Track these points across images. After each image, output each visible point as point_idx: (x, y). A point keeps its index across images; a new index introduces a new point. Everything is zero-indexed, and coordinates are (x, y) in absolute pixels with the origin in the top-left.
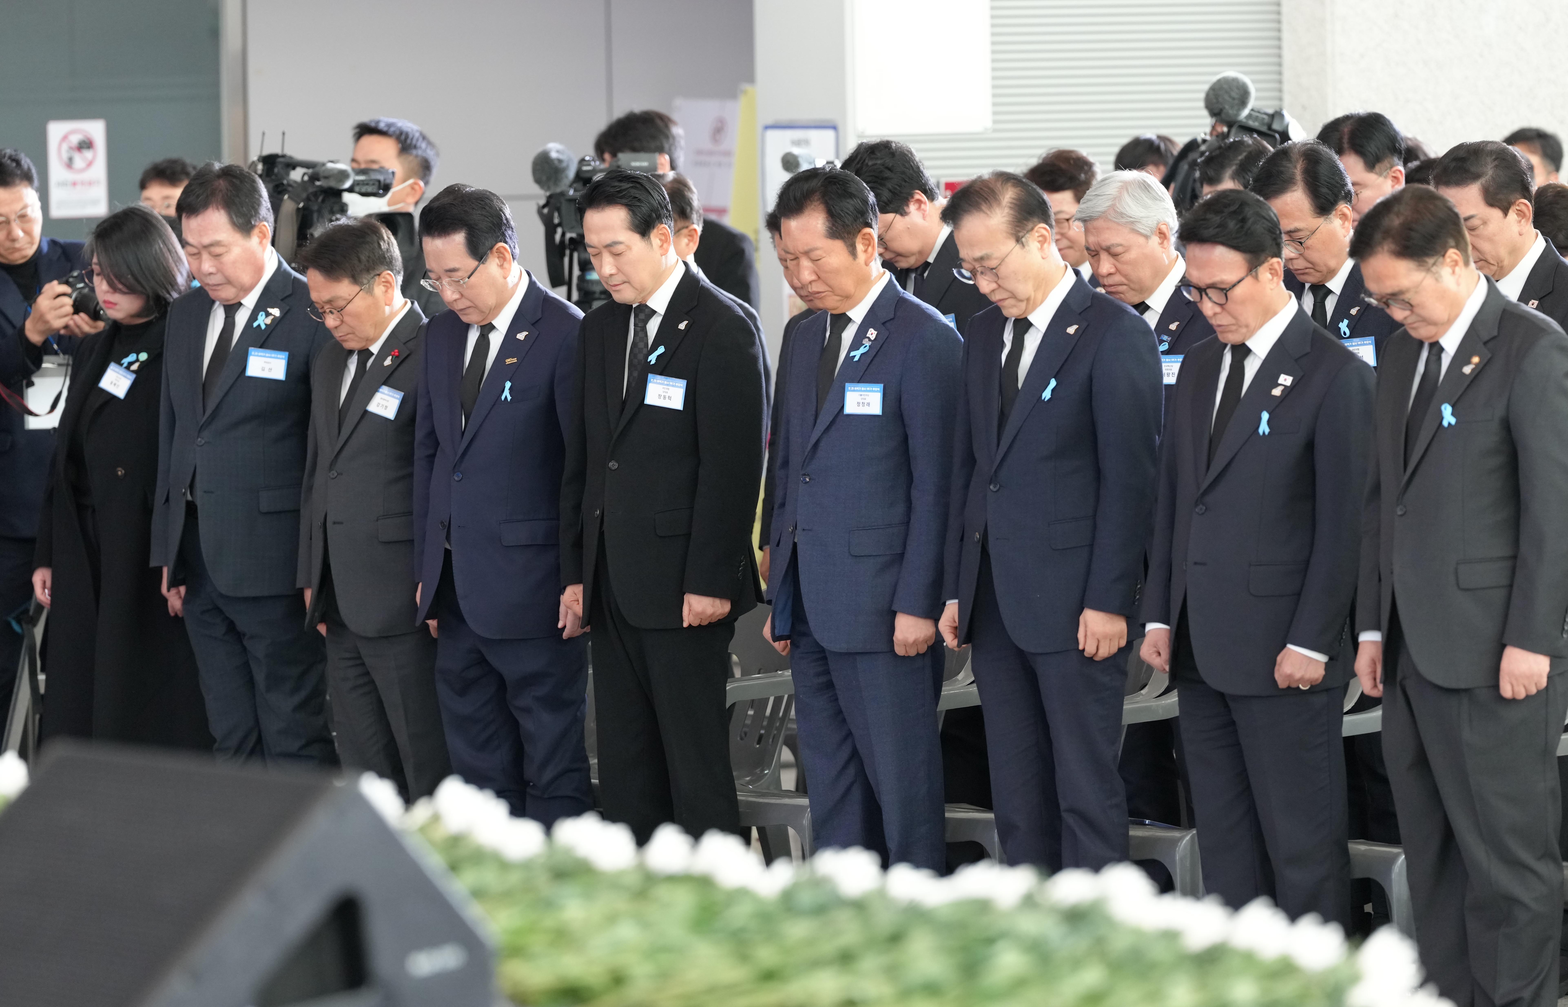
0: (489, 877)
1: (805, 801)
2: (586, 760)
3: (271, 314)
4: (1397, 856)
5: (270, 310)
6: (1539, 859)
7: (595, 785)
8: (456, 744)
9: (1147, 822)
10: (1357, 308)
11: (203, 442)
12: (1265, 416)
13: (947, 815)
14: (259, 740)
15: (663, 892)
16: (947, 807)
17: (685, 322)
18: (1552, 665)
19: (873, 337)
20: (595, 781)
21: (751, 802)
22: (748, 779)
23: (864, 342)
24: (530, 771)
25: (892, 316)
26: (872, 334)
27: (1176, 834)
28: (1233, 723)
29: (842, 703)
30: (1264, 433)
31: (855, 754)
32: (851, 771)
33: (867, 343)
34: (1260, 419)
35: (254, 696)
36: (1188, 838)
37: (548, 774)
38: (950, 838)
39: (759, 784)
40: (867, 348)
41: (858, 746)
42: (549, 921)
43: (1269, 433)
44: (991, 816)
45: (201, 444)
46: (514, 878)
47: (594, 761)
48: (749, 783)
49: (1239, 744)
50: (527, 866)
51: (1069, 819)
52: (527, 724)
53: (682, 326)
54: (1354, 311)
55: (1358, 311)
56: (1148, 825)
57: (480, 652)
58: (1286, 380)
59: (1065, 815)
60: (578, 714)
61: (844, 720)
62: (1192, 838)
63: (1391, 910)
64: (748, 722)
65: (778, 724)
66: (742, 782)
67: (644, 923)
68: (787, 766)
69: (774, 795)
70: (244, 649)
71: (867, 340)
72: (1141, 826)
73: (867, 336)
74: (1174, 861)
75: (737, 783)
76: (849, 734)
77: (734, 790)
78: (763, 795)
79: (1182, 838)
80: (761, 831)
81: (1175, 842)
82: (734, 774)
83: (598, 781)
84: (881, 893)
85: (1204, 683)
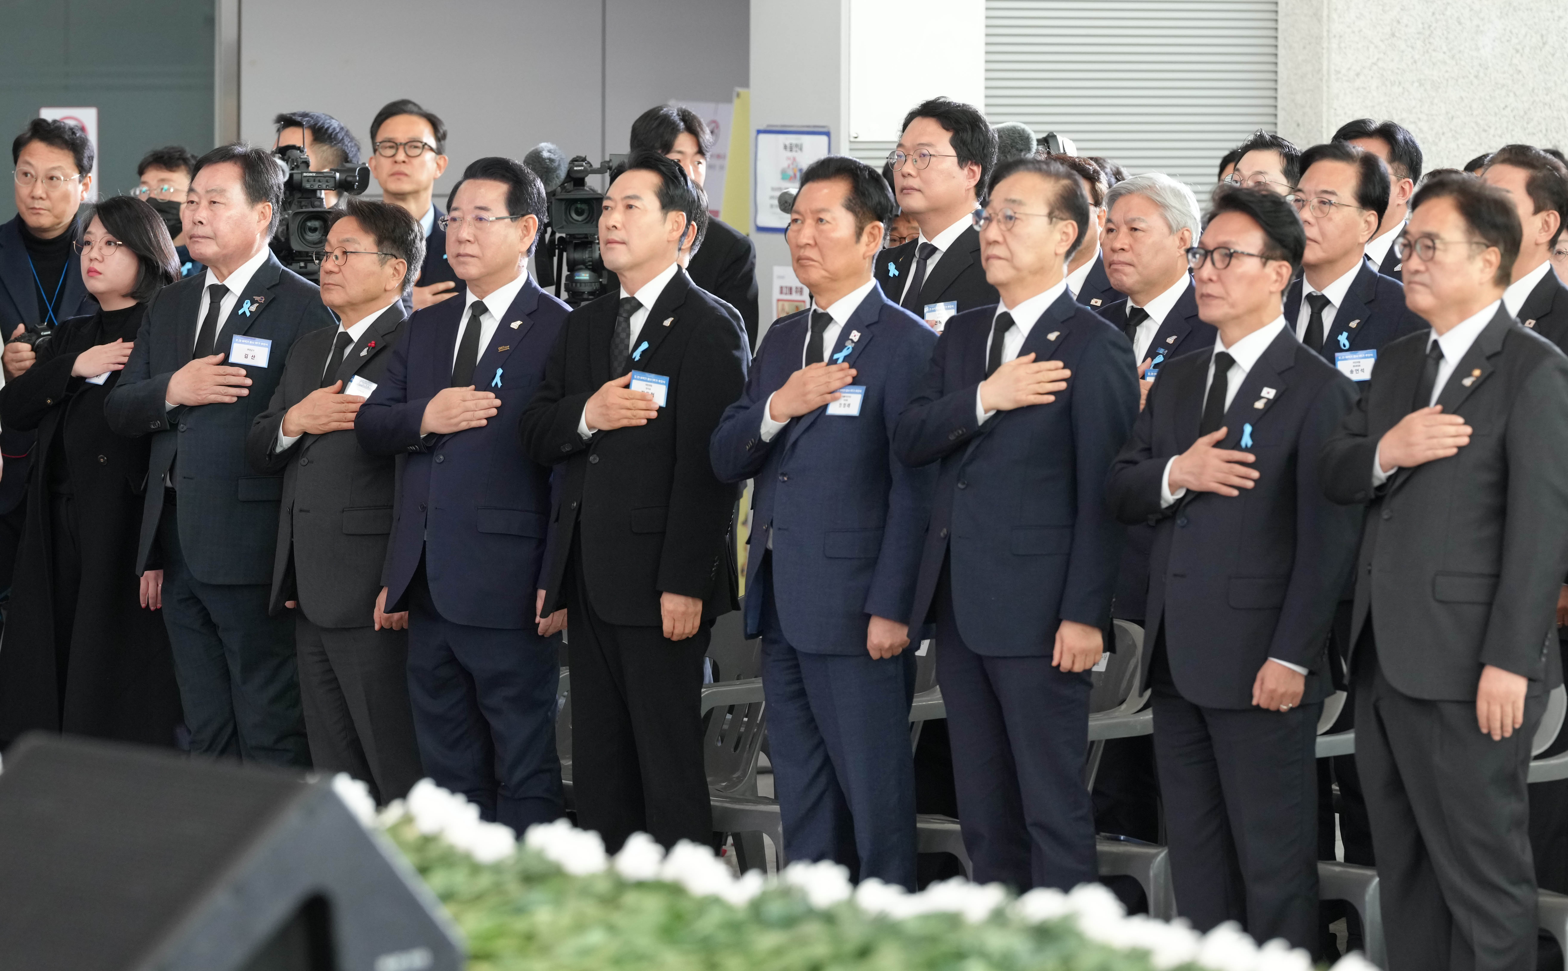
0: (459, 879)
1: (776, 808)
2: (557, 760)
3: (257, 302)
4: (1371, 878)
5: (256, 298)
6: (1514, 883)
7: (567, 786)
8: (427, 742)
9: (1122, 837)
10: (1357, 321)
11: (185, 428)
12: (1248, 429)
13: (919, 825)
14: (235, 732)
15: (631, 898)
16: (919, 817)
17: (671, 319)
18: (1529, 688)
19: (856, 339)
20: (567, 782)
21: (726, 808)
22: (724, 784)
23: (846, 344)
24: (501, 771)
25: (876, 319)
26: (855, 335)
27: (1152, 851)
28: (1208, 738)
29: (814, 710)
30: (1246, 446)
31: (827, 761)
32: (823, 780)
33: (850, 346)
34: (1242, 432)
35: (230, 688)
36: (1162, 855)
37: (519, 774)
38: (922, 849)
39: (735, 789)
40: (850, 350)
41: (831, 754)
42: (520, 925)
43: (1252, 446)
44: (957, 827)
45: (183, 430)
46: (484, 881)
47: (567, 763)
48: (725, 788)
49: (1215, 760)
50: (497, 868)
51: (1034, 832)
52: (496, 724)
53: (667, 323)
54: (1353, 324)
55: (1358, 324)
56: (1123, 841)
57: (449, 649)
58: (1269, 393)
59: (1029, 829)
60: (549, 714)
61: (816, 728)
62: (1166, 854)
63: (1364, 933)
64: (726, 727)
65: (755, 730)
66: (718, 787)
67: (611, 929)
68: (763, 771)
69: (748, 801)
70: (220, 640)
71: (850, 342)
72: (1117, 842)
73: (851, 337)
74: (1148, 876)
75: (710, 788)
76: (822, 742)
77: (707, 795)
78: (739, 801)
79: (1157, 855)
80: (737, 838)
81: (1151, 858)
82: (709, 779)
83: (572, 782)
84: (851, 904)
85: (1182, 698)
